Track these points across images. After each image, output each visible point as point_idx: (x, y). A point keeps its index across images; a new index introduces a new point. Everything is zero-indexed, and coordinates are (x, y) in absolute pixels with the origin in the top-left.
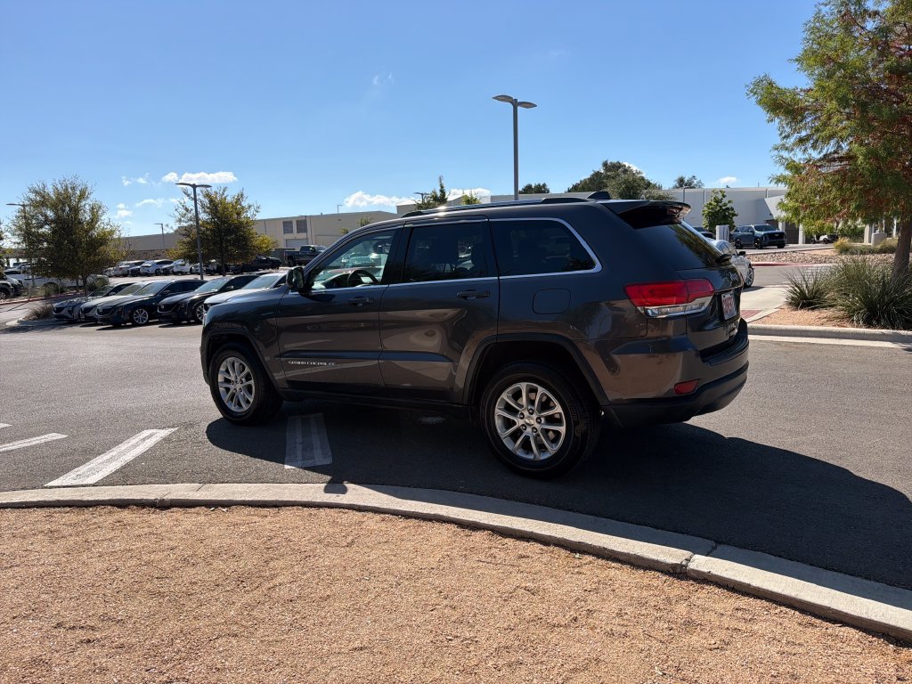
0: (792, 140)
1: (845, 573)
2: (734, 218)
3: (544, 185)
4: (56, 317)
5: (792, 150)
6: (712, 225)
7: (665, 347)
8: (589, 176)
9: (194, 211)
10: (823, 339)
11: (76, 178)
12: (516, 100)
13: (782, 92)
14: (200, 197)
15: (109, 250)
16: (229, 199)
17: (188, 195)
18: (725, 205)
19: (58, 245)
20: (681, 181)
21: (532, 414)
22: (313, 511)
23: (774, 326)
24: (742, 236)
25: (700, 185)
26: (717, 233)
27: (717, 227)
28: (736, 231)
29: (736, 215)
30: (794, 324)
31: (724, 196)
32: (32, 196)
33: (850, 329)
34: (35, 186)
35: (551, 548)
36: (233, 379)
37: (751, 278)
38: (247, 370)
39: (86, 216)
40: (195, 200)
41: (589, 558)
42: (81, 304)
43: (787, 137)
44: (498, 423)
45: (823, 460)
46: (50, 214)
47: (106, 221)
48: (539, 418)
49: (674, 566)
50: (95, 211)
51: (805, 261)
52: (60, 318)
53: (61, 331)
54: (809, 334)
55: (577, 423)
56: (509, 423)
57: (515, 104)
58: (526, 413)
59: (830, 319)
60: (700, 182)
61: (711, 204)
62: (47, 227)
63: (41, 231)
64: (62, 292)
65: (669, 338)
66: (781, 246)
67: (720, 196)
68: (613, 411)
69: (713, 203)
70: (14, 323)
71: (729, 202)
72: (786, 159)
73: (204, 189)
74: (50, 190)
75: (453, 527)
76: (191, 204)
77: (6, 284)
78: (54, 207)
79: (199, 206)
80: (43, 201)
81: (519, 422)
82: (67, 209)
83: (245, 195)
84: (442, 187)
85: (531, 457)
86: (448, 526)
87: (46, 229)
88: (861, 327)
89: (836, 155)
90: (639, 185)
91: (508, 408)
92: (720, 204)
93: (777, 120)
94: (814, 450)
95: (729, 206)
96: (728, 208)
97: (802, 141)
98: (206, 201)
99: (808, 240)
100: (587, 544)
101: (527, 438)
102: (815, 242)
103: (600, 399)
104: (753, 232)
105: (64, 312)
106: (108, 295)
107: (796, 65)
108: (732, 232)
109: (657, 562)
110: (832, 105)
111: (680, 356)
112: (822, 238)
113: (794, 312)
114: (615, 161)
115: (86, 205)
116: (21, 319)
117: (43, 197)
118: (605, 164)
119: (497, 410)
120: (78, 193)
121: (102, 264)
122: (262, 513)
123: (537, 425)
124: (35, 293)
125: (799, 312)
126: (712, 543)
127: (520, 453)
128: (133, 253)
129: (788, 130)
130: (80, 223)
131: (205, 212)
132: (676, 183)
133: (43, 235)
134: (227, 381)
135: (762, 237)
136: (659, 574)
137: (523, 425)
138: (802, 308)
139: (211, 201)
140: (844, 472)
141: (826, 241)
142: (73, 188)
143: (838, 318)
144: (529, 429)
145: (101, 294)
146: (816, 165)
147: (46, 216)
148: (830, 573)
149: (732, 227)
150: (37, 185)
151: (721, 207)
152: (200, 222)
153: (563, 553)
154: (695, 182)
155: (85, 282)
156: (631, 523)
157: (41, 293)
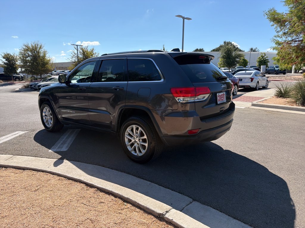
0: (281, 33)
1: (242, 222)
2: (268, 63)
3: (203, 49)
4: (30, 88)
5: (281, 37)
6: (260, 65)
7: (186, 114)
8: (219, 47)
9: (77, 54)
10: (284, 110)
11: (38, 41)
12: (184, 17)
13: (278, 14)
14: (79, 49)
15: (49, 67)
16: (89, 50)
17: (76, 49)
18: (265, 58)
19: (33, 64)
20: (252, 49)
21: (137, 137)
22: (35, 173)
23: (266, 104)
24: (270, 70)
25: (258, 51)
26: (261, 68)
27: (262, 66)
28: (268, 68)
29: (269, 62)
30: (274, 103)
31: (265, 55)
32: (24, 47)
33: (295, 107)
34: (25, 44)
35: (116, 199)
36: (47, 115)
37: (267, 85)
38: (50, 112)
39: (42, 55)
40: (77, 50)
41: (129, 205)
42: (38, 84)
43: (278, 32)
44: (126, 140)
45: (259, 163)
46: (30, 53)
47: (48, 56)
48: (139, 140)
49: (160, 214)
50: (45, 53)
51: (291, 79)
52: (32, 88)
53: (30, 92)
54: (279, 108)
55: (151, 143)
56: (130, 141)
57: (184, 18)
58: (135, 137)
59: (288, 102)
60: (258, 50)
61: (260, 58)
62: (29, 58)
63: (27, 59)
64: (37, 79)
65: (188, 111)
66: (284, 74)
67: (264, 55)
68: (164, 139)
69: (261, 57)
70: (18, 89)
71: (267, 57)
72: (276, 40)
73: (81, 47)
74: (30, 45)
75: (83, 185)
76: (76, 51)
77: (19, 76)
78: (31, 51)
79: (78, 52)
80: (27, 49)
81: (133, 141)
82: (36, 52)
83: (94, 49)
84: (164, 48)
85: (136, 154)
86: (82, 184)
87: (29, 59)
88: (299, 106)
89: (297, 40)
90: (232, 50)
91: (129, 135)
92: (264, 58)
93: (275, 25)
94: (257, 158)
95: (267, 59)
96: (266, 60)
97: (284, 33)
98: (81, 51)
99: (295, 72)
100: (130, 199)
101: (135, 147)
102: (297, 73)
103: (160, 134)
104: (275, 68)
105: (33, 86)
106: (47, 81)
107: (284, 3)
108: (267, 68)
109: (154, 211)
110: (295, 19)
111: (191, 119)
112: (300, 71)
113: (276, 99)
114: (228, 41)
115: (42, 51)
116: (20, 88)
117: (28, 47)
118: (225, 42)
119: (126, 135)
120: (39, 47)
121: (47, 71)
122: (17, 172)
123: (138, 142)
124: (28, 79)
125: (279, 99)
126: (191, 200)
127: (133, 152)
128: (62, 67)
129: (279, 29)
130: (39, 56)
131: (81, 55)
132: (250, 50)
133: (28, 60)
134: (46, 115)
135: (277, 70)
136: (153, 217)
137: (134, 142)
138: (280, 97)
139: (83, 51)
140: (264, 170)
141: (301, 73)
142: (38, 45)
143: (291, 102)
144: (136, 144)
145: (45, 81)
146: (289, 43)
147: (28, 54)
148: (235, 221)
149: (267, 66)
150: (26, 44)
151: (264, 59)
152: (79, 58)
153: (120, 201)
154: (257, 50)
155: (41, 77)
156: (163, 187)
157: (30, 80)
